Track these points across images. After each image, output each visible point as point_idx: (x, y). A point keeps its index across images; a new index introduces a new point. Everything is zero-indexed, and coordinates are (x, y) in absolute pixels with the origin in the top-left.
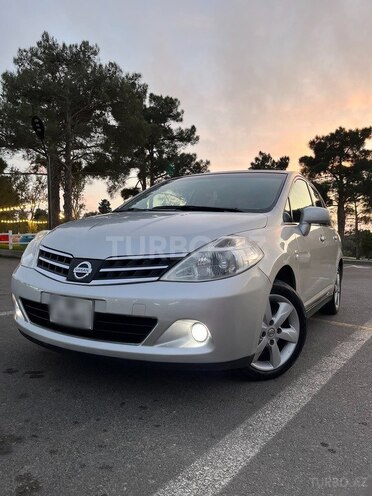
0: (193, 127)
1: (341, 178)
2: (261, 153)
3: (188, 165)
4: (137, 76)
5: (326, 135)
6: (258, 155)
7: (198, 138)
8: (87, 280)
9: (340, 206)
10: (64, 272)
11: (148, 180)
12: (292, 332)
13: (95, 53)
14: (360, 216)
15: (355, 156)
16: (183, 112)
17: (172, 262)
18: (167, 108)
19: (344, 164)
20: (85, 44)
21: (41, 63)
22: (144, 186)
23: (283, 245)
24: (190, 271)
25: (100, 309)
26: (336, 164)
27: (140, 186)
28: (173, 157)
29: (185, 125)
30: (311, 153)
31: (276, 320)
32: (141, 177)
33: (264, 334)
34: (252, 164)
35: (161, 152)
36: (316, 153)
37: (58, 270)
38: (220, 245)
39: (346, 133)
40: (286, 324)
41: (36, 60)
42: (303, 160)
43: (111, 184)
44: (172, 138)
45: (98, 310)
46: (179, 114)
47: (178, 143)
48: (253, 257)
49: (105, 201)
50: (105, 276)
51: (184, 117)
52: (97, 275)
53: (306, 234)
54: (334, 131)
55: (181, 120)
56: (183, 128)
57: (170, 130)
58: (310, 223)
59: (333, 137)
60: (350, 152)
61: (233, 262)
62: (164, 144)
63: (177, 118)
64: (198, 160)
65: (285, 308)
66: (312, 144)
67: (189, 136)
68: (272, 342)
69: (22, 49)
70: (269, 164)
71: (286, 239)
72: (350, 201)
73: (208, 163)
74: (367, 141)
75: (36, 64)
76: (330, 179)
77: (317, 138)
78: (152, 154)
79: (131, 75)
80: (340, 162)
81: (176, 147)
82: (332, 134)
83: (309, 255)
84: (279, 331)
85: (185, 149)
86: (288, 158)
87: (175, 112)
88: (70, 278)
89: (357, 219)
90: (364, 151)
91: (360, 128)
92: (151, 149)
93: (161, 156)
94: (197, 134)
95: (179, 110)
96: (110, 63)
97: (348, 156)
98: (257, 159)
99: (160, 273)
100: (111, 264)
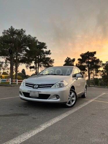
0: (50, 50)
1: (89, 64)
2: (68, 57)
3: (48, 60)
4: (35, 38)
5: (84, 53)
6: (67, 58)
7: (51, 53)
8: (37, 88)
9: (89, 72)
10: (32, 87)
11: (37, 64)
12: (74, 98)
13: (24, 32)
14: (95, 74)
15: (92, 59)
16: (47, 46)
17: (53, 85)
18: (43, 45)
19: (89, 60)
20: (22, 29)
21: (10, 34)
22: (36, 66)
23: (72, 82)
24: (56, 86)
25: (40, 93)
26: (87, 61)
27: (35, 66)
28: (44, 58)
29: (47, 50)
30: (81, 58)
31: (71, 96)
32: (35, 63)
33: (69, 99)
34: (65, 60)
35: (41, 57)
36: (82, 57)
37: (31, 87)
38: (61, 82)
39: (89, 53)
40: (73, 97)
41: (8, 33)
42: (79, 59)
43: (27, 65)
44: (44, 53)
45: (39, 93)
46: (46, 47)
47: (45, 54)
48: (67, 84)
49: (23, 69)
50: (40, 87)
51: (47, 48)
52: (39, 87)
53: (77, 80)
54: (86, 52)
55: (46, 48)
56: (47, 51)
57: (43, 51)
58: (78, 77)
59: (86, 54)
60: (91, 58)
61: (63, 85)
62: (42, 55)
63: (45, 48)
64: (51, 59)
65: (73, 94)
66: (81, 55)
67: (48, 53)
68: (70, 100)
69: (5, 30)
70: (70, 60)
71: (73, 81)
72: (92, 70)
73: (54, 60)
74: (95, 55)
75: (8, 34)
76: (86, 64)
77: (82, 54)
78: (38, 57)
79: (33, 37)
80: (88, 60)
81: (45, 56)
82: (86, 53)
83: (80, 84)
84: (72, 98)
85: (48, 56)
86: (75, 59)
87: (45, 46)
88: (34, 88)
89: (94, 75)
90: (94, 57)
91: (93, 52)
92: (38, 56)
93: (41, 58)
94: (51, 52)
95: (46, 46)
96: (29, 35)
97: (90, 58)
98: (67, 59)
99: (51, 87)
100: (41, 85)
